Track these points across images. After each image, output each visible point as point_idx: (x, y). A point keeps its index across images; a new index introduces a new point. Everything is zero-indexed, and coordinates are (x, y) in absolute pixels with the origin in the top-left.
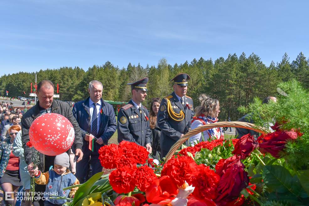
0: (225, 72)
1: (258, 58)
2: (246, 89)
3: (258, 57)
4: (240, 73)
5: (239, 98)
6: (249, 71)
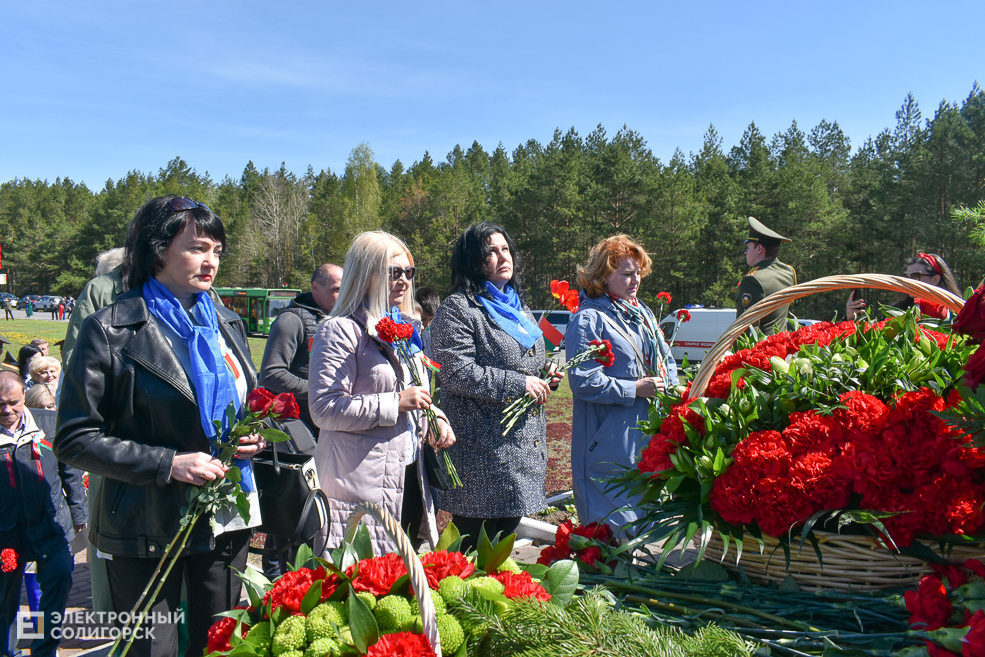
0: (547, 183)
1: (639, 141)
3: (639, 137)
4: (593, 184)
6: (618, 179)
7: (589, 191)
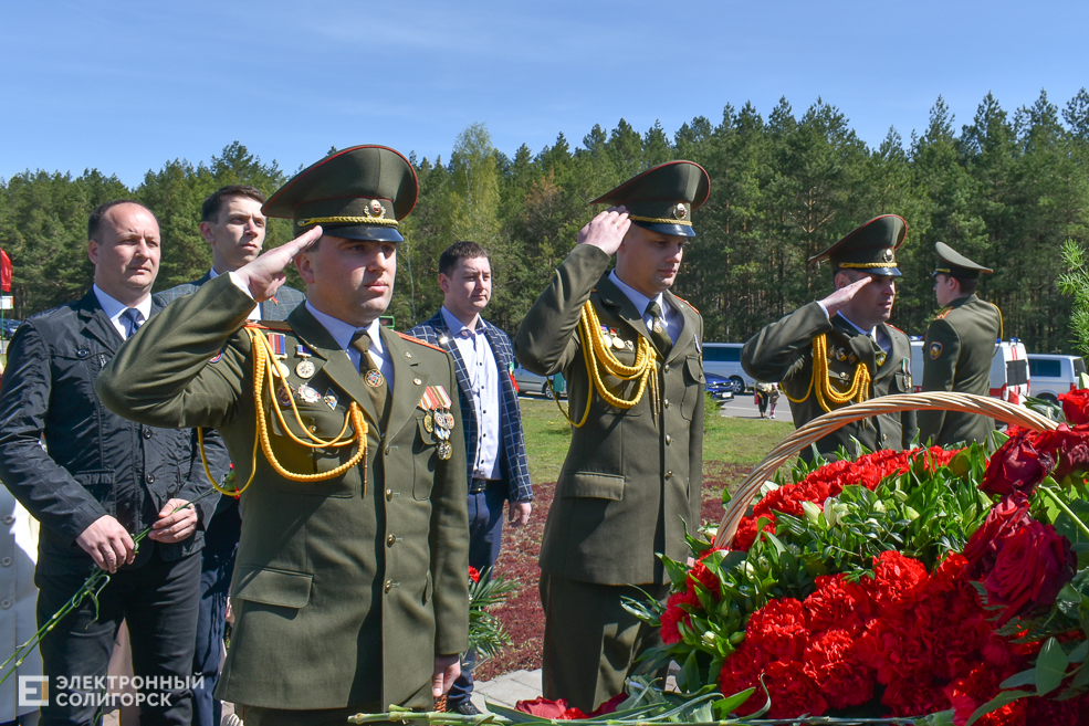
0: (716, 175)
1: (839, 119)
2: (803, 237)
3: (838, 114)
4: (778, 176)
5: (781, 272)
6: (812, 169)
7: (773, 186)
